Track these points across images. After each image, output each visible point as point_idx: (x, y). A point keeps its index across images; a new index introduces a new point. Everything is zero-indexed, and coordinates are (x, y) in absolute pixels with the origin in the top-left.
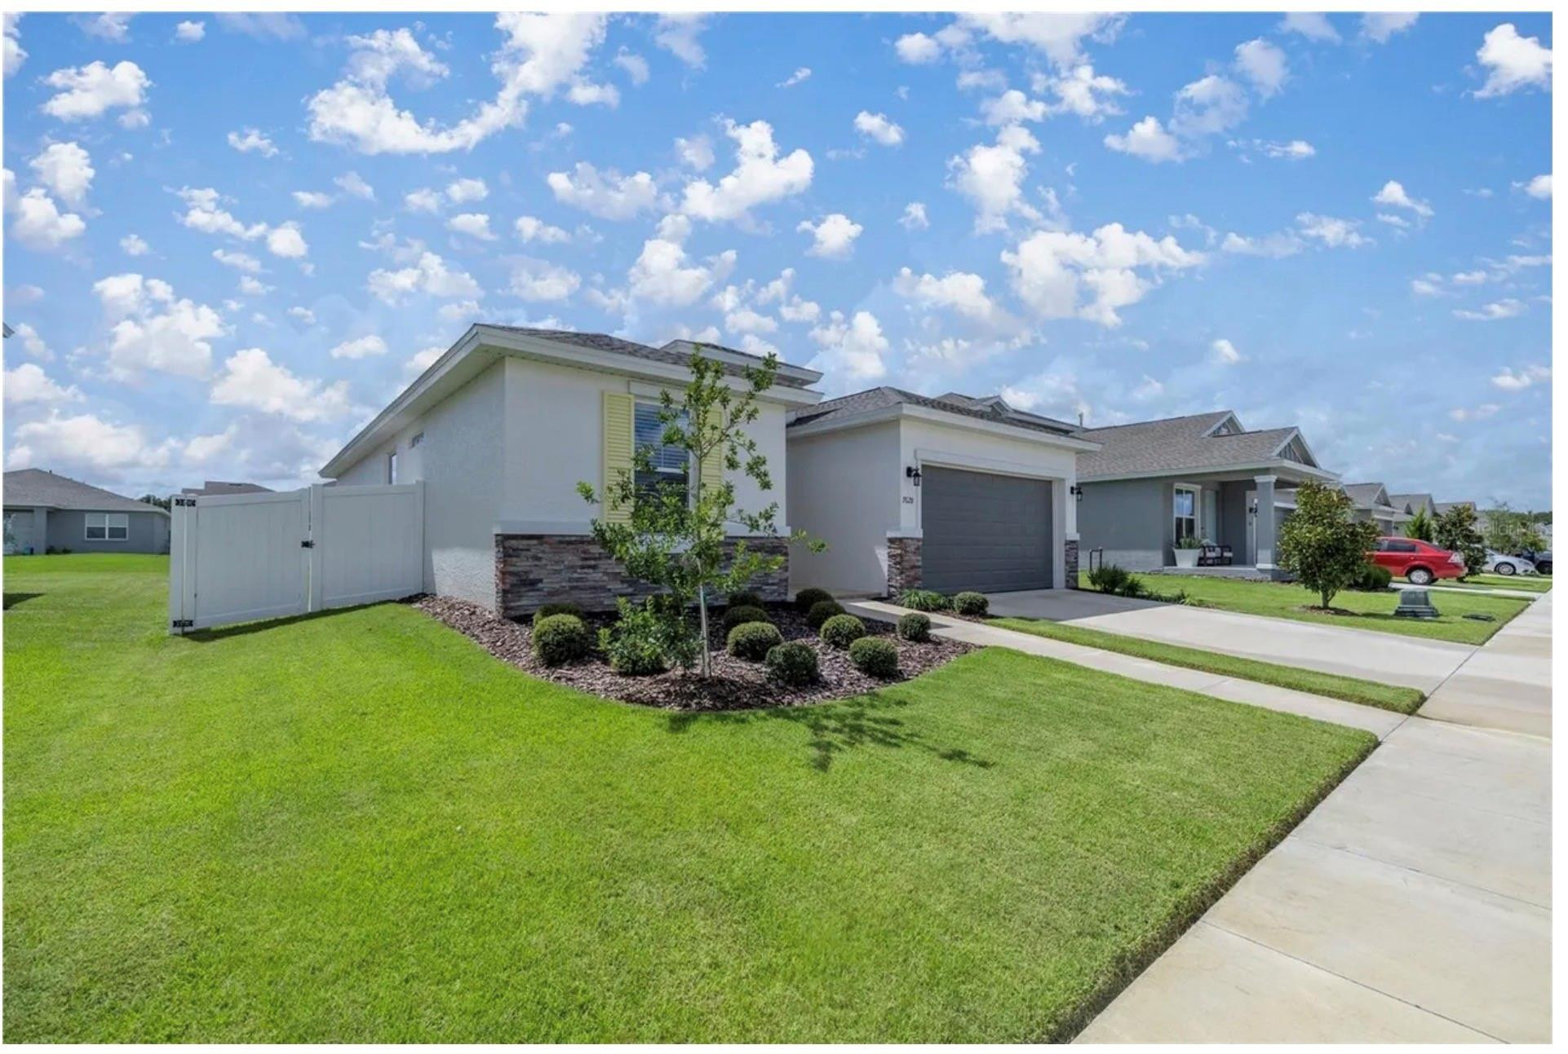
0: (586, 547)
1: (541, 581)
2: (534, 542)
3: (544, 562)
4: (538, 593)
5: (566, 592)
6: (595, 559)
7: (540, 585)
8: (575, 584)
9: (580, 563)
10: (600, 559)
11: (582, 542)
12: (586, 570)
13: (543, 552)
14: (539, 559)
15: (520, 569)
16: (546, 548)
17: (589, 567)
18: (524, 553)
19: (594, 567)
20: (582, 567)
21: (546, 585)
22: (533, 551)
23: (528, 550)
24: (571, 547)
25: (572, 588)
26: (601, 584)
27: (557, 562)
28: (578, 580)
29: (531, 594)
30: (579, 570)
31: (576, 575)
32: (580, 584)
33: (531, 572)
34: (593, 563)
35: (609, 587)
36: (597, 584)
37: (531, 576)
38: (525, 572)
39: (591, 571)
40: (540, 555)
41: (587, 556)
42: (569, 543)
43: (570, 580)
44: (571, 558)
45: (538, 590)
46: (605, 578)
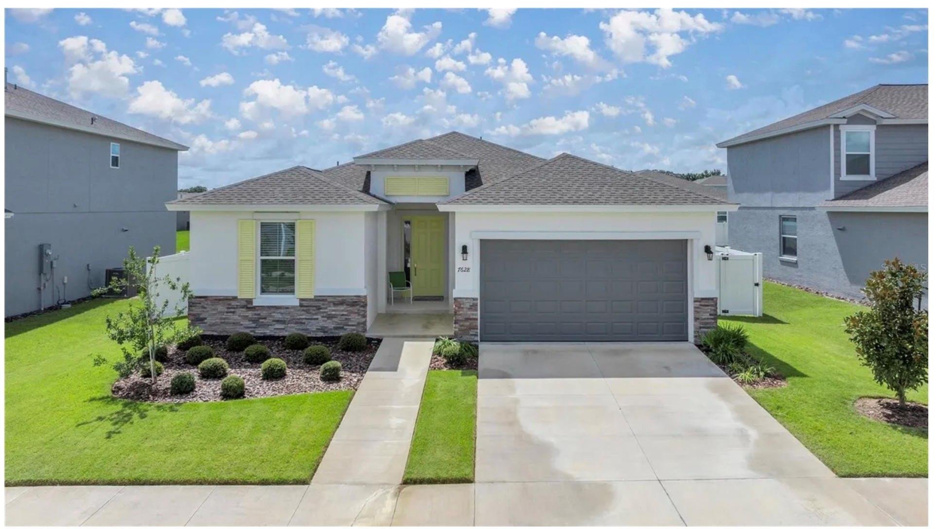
0: (229, 302)
1: (205, 319)
2: (203, 299)
3: (208, 309)
4: (204, 325)
5: (219, 325)
6: (234, 308)
7: (206, 321)
8: (223, 321)
9: (226, 310)
10: (237, 308)
11: (227, 299)
12: (229, 314)
13: (207, 304)
14: (205, 308)
15: (196, 313)
16: (209, 302)
17: (231, 312)
18: (198, 305)
19: (233, 312)
20: (227, 312)
21: (209, 320)
22: (202, 304)
23: (200, 303)
24: (221, 302)
25: (222, 323)
26: (237, 321)
27: (214, 310)
28: (224, 319)
29: (201, 325)
30: (225, 314)
31: (224, 316)
32: (226, 321)
33: (201, 314)
34: (232, 310)
35: (242, 323)
36: (235, 321)
37: (201, 316)
38: (198, 314)
39: (231, 314)
40: (205, 306)
41: (230, 307)
42: (220, 300)
43: (221, 319)
44: (221, 308)
45: (204, 323)
46: (239, 318)
